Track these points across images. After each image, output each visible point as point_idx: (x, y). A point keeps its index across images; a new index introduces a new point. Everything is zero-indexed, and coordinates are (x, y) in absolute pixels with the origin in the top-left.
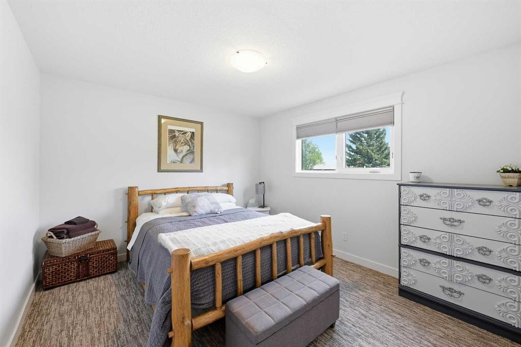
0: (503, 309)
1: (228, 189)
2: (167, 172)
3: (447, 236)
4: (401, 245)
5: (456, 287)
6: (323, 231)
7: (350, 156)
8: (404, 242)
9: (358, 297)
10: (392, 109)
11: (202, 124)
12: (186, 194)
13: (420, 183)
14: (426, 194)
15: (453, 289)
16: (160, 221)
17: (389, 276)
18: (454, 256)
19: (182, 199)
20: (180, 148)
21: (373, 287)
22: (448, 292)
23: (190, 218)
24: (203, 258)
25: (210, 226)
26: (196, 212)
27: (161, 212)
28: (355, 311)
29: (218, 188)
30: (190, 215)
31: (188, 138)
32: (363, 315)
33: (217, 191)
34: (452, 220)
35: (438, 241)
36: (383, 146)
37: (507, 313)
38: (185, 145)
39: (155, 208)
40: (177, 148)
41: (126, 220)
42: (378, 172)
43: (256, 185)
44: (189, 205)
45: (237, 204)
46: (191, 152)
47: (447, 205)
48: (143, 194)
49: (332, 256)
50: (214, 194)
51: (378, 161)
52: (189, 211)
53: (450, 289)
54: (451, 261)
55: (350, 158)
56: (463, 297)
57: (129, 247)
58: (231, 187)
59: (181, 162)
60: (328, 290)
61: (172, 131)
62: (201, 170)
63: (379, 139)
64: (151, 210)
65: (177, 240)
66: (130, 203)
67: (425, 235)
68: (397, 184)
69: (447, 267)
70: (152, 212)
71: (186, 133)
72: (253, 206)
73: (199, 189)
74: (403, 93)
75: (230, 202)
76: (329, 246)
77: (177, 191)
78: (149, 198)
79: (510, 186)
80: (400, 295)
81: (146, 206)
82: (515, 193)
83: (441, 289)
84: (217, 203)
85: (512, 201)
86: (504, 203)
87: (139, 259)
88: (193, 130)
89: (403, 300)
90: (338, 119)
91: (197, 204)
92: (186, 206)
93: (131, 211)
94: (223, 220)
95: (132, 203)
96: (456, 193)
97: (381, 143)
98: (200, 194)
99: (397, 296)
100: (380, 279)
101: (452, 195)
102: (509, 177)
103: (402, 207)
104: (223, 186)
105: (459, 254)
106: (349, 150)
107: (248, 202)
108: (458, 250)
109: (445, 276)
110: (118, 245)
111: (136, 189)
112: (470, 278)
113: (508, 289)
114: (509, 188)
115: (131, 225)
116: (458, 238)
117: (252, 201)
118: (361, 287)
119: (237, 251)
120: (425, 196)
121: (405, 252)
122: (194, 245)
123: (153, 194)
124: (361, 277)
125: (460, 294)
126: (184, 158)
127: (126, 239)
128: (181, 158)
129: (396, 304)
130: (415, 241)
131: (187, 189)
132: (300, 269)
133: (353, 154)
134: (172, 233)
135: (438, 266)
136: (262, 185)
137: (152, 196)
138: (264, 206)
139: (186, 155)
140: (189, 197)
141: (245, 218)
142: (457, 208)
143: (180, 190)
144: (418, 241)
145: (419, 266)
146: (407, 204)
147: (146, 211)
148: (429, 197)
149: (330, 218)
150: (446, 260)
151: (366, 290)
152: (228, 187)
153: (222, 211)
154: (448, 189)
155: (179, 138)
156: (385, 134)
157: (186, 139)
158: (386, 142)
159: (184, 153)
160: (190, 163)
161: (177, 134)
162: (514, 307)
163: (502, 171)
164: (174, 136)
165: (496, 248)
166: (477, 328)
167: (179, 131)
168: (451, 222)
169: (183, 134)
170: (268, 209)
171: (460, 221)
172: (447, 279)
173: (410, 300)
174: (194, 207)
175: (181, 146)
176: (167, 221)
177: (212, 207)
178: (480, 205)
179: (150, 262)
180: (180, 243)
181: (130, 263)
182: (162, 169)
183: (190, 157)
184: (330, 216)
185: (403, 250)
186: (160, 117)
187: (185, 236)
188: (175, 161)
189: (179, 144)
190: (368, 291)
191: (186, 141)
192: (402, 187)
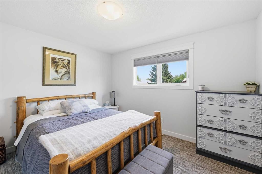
0: (253, 158)
1: (93, 96)
2: (50, 86)
3: (223, 120)
4: (197, 126)
5: (228, 148)
6: (156, 122)
7: (152, 77)
8: (199, 124)
9: (177, 158)
10: (187, 52)
11: (75, 55)
12: (64, 100)
13: (205, 91)
14: (211, 97)
15: (226, 149)
16: (43, 121)
17: (187, 141)
18: (227, 131)
19: (62, 104)
20: (59, 70)
21: (182, 150)
22: (223, 150)
23: (67, 117)
24: (81, 158)
25: (83, 124)
26: (71, 113)
27: (44, 114)
28: (178, 169)
29: (87, 96)
30: (67, 115)
31: (66, 64)
32: (183, 171)
33: (86, 97)
34: (226, 111)
35: (218, 123)
36: (167, 73)
37: (255, 160)
38: (63, 68)
39: (40, 111)
40: (57, 69)
41: (15, 121)
42: (180, 85)
43: (110, 93)
44: (67, 108)
45: (99, 105)
46: (68, 73)
47: (223, 103)
48: (30, 101)
49: (161, 135)
50: (84, 100)
51: (165, 80)
52: (67, 112)
53: (225, 149)
54: (226, 133)
55: (152, 79)
56: (232, 152)
57: (16, 144)
58: (95, 95)
59: (61, 79)
60: (169, 163)
61: (53, 58)
62: (75, 84)
63: (165, 70)
64: (37, 112)
65: (56, 141)
66: (19, 108)
67: (211, 119)
68: (195, 92)
69: (223, 137)
70: (38, 114)
71: (64, 60)
72: (108, 105)
73: (73, 96)
74: (194, 43)
75: (95, 104)
76: (160, 129)
77: (57, 98)
78: (35, 104)
79: (250, 92)
80: (197, 153)
81: (33, 110)
82: (259, 96)
83: (220, 149)
84: (86, 106)
85: (258, 100)
86: (254, 101)
87: (23, 154)
88: (70, 59)
89: (199, 156)
90: (158, 56)
91: (73, 107)
92: (64, 108)
93: (19, 114)
94: (92, 117)
95: (20, 108)
96: (228, 96)
97: (166, 72)
98: (75, 100)
99: (195, 154)
100: (183, 144)
101: (226, 97)
102: (250, 88)
103: (198, 104)
104: (90, 94)
105: (230, 129)
106: (152, 75)
107: (105, 103)
108: (229, 127)
109: (222, 141)
110: (7, 142)
111: (24, 98)
112: (236, 142)
113: (255, 147)
114: (250, 93)
115: (19, 124)
116: (229, 121)
117: (107, 102)
118: (176, 151)
119: (108, 146)
120: (210, 98)
121: (200, 129)
122: (72, 145)
123: (39, 101)
124: (174, 144)
125: (230, 151)
126: (63, 77)
127: (15, 135)
128: (61, 76)
129: (197, 159)
130: (205, 123)
131: (65, 97)
132: (146, 148)
133: (154, 76)
134: (52, 134)
135: (218, 136)
136: (114, 93)
137: (38, 103)
138: (114, 105)
139: (64, 74)
140: (66, 102)
141: (107, 115)
142: (229, 105)
143: (60, 97)
144: (207, 123)
145: (208, 137)
146: (201, 103)
147: (33, 114)
148: (213, 99)
149: (160, 112)
150: (222, 133)
151: (179, 153)
152: (93, 94)
153: (90, 111)
154: (224, 94)
155: (59, 63)
156: (168, 68)
157: (64, 64)
158: (168, 71)
159: (63, 73)
160: (67, 79)
161: (57, 60)
162: (259, 156)
163: (247, 84)
164: (56, 62)
165: (249, 125)
166: (240, 169)
167: (59, 59)
168: (225, 112)
169: (62, 61)
170: (117, 107)
171: (230, 112)
172: (223, 143)
173: (203, 156)
174: (71, 109)
175: (60, 68)
176: (49, 121)
177: (83, 109)
178: (241, 102)
179: (32, 159)
180: (58, 143)
181: (17, 155)
182: (46, 84)
183: (67, 76)
184: (160, 111)
185: (199, 128)
186: (44, 49)
187: (63, 136)
188: (56, 78)
189: (59, 67)
190: (180, 153)
191: (64, 66)
192: (198, 93)
